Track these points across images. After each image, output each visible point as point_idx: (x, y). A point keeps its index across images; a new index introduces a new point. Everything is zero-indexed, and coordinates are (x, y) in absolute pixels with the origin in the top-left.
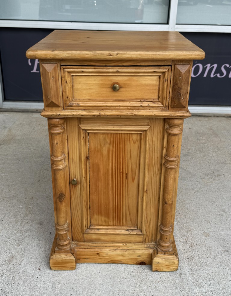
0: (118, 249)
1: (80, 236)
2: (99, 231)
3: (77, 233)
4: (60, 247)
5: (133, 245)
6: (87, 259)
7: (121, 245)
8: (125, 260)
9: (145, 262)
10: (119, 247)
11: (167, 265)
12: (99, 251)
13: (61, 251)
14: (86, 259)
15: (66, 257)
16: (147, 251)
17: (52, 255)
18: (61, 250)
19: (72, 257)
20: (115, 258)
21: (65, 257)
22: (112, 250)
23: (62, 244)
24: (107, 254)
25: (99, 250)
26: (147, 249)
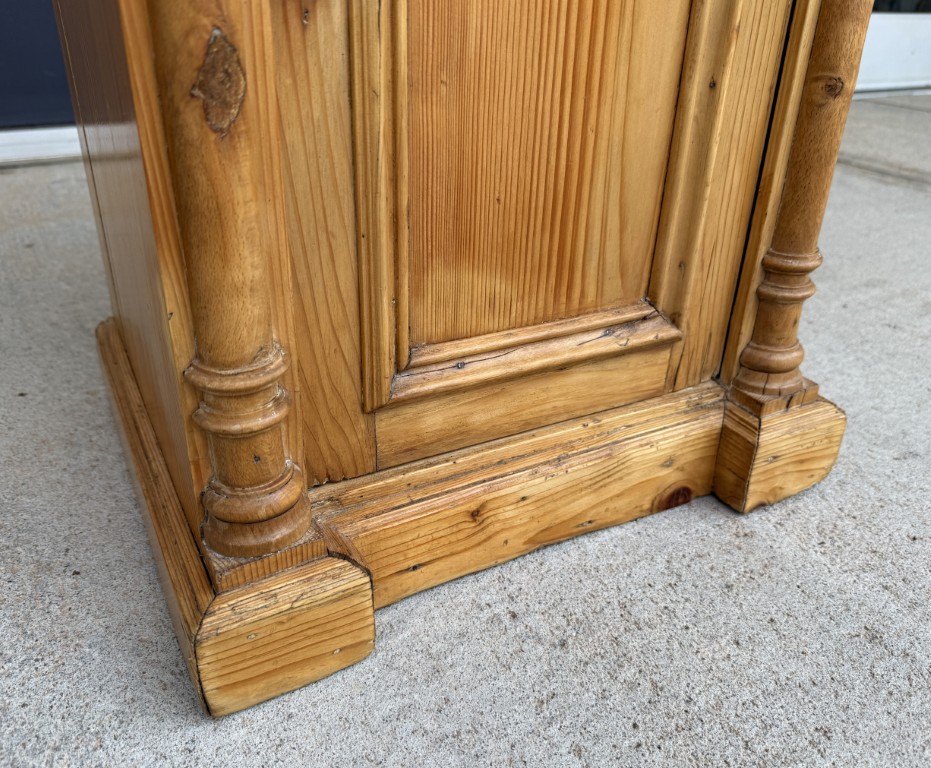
0: (568, 456)
1: (353, 440)
2: (468, 368)
3: (333, 419)
4: (251, 541)
5: (629, 415)
6: (415, 568)
7: (574, 430)
8: (601, 509)
9: (690, 486)
10: (570, 445)
11: (802, 462)
12: (477, 496)
13: (262, 561)
14: (408, 570)
15: (306, 588)
16: (696, 425)
17: (206, 614)
18: (261, 552)
19: (355, 578)
20: (559, 512)
21: (298, 591)
22: (543, 469)
23: (262, 513)
24: (524, 499)
25: (478, 489)
26: (695, 415)
